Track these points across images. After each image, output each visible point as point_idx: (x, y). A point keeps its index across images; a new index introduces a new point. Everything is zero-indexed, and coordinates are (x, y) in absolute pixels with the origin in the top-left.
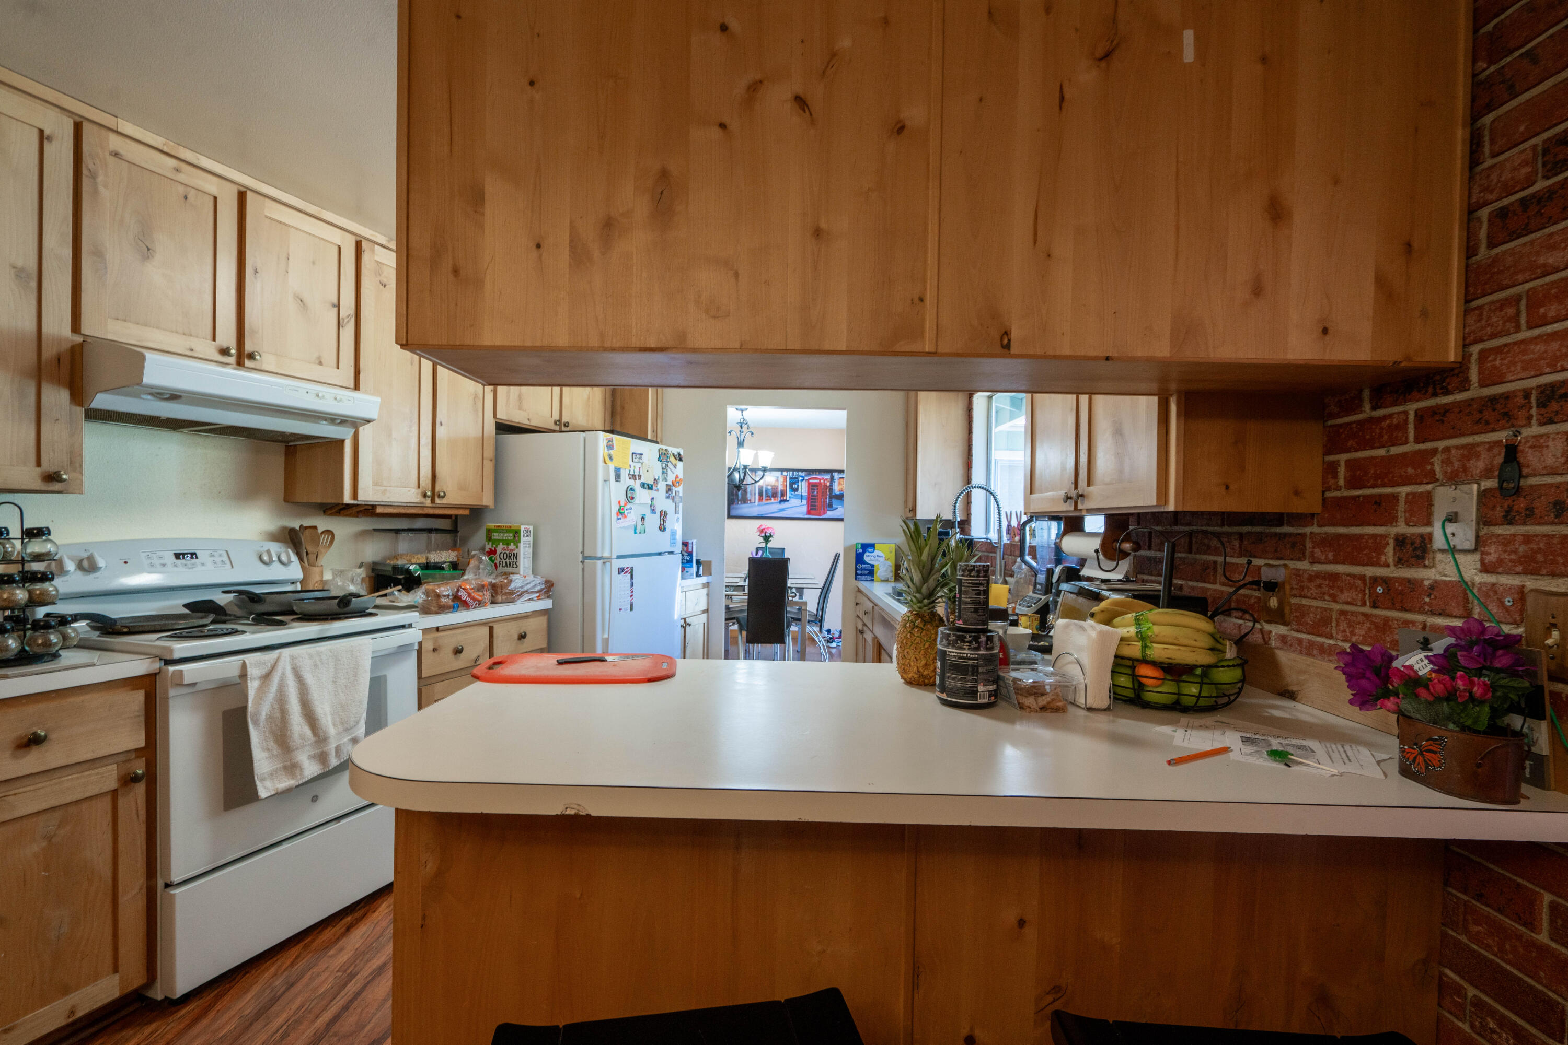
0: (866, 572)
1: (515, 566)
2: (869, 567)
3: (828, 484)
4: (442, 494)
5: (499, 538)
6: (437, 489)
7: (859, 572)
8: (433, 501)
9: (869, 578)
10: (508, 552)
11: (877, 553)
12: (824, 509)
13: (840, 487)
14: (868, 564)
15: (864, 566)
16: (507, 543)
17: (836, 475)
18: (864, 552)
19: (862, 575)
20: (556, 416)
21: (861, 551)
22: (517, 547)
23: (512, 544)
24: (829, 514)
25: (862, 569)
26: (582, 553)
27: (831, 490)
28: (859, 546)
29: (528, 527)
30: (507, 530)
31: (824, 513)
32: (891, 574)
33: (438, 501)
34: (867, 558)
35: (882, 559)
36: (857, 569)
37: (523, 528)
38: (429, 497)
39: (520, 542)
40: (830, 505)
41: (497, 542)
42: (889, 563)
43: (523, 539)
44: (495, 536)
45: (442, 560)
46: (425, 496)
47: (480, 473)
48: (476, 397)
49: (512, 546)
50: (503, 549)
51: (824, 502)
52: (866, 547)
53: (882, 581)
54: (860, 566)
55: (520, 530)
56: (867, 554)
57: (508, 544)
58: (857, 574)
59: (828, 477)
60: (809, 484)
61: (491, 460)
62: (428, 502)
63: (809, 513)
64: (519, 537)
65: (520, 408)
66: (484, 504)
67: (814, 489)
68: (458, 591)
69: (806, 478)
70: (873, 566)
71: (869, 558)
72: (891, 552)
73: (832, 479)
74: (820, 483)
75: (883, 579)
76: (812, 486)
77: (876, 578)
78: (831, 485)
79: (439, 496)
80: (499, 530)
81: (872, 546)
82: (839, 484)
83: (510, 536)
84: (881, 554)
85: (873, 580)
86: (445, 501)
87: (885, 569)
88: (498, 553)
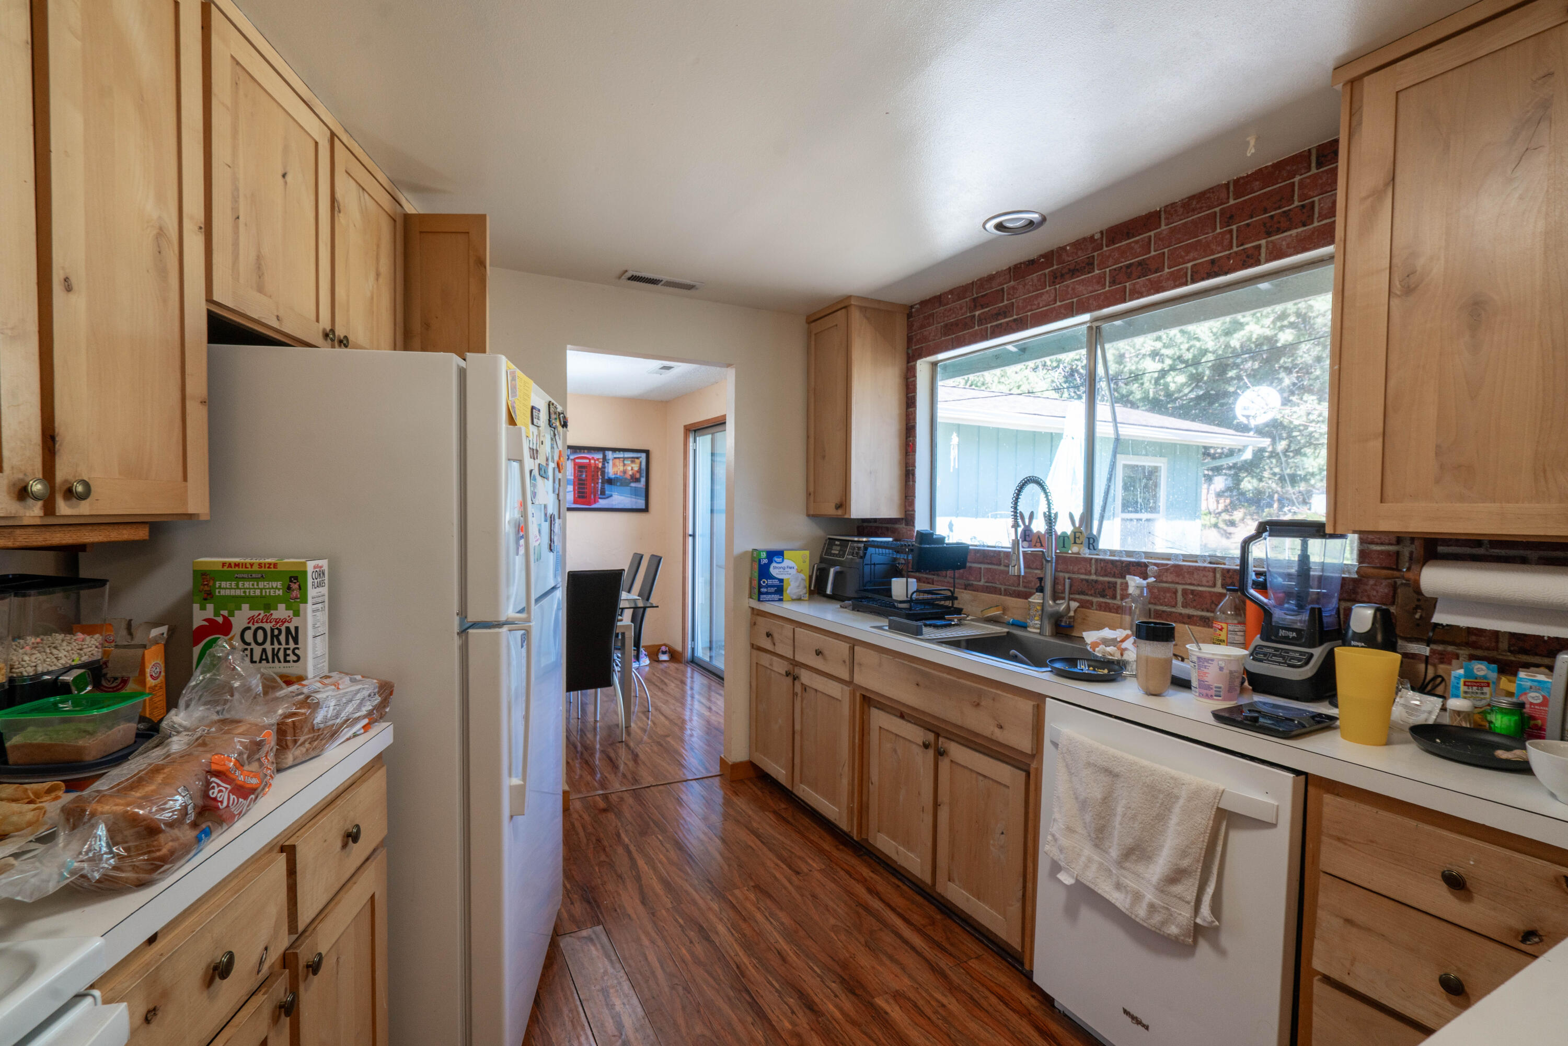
0: (773, 590)
1: (292, 657)
2: (776, 582)
3: (600, 465)
4: (80, 488)
5: (239, 593)
6: (62, 473)
7: (763, 590)
8: (49, 508)
9: (776, 597)
10: (268, 627)
11: (787, 563)
12: (595, 496)
13: (615, 469)
14: (774, 578)
15: (770, 582)
16: (268, 605)
17: (610, 455)
18: (770, 562)
19: (767, 593)
20: (325, 323)
21: (766, 561)
22: (297, 613)
23: (282, 607)
24: (602, 503)
25: (767, 586)
26: (463, 613)
27: (603, 473)
28: (764, 555)
29: (320, 562)
30: (265, 573)
31: (595, 502)
32: (804, 591)
33: (63, 508)
34: (774, 570)
35: (793, 572)
36: (760, 586)
37: (310, 566)
38: (36, 498)
39: (305, 602)
40: (603, 493)
41: (237, 601)
42: (802, 576)
43: (312, 592)
44: (225, 589)
45: (60, 664)
46: (23, 493)
47: (177, 433)
48: (161, 233)
49: (281, 612)
50: (252, 619)
51: (595, 488)
52: (774, 555)
53: (793, 600)
54: (765, 582)
55: (305, 573)
56: (774, 564)
57: (268, 607)
58: (760, 593)
59: (599, 456)
60: (575, 464)
61: (203, 402)
62: (33, 512)
63: (575, 502)
64: (302, 588)
65: (261, 289)
66: (191, 510)
67: (581, 472)
68: (208, 786)
69: (572, 457)
70: (781, 581)
71: (777, 571)
72: (804, 562)
73: (605, 459)
74: (590, 464)
75: (794, 597)
76: (580, 468)
77: (785, 596)
78: (604, 467)
79: (69, 493)
80: (236, 573)
81: (780, 554)
82: (614, 465)
83: (275, 588)
84: (791, 564)
85: (781, 600)
86: (84, 508)
87: (797, 584)
88: (236, 630)
